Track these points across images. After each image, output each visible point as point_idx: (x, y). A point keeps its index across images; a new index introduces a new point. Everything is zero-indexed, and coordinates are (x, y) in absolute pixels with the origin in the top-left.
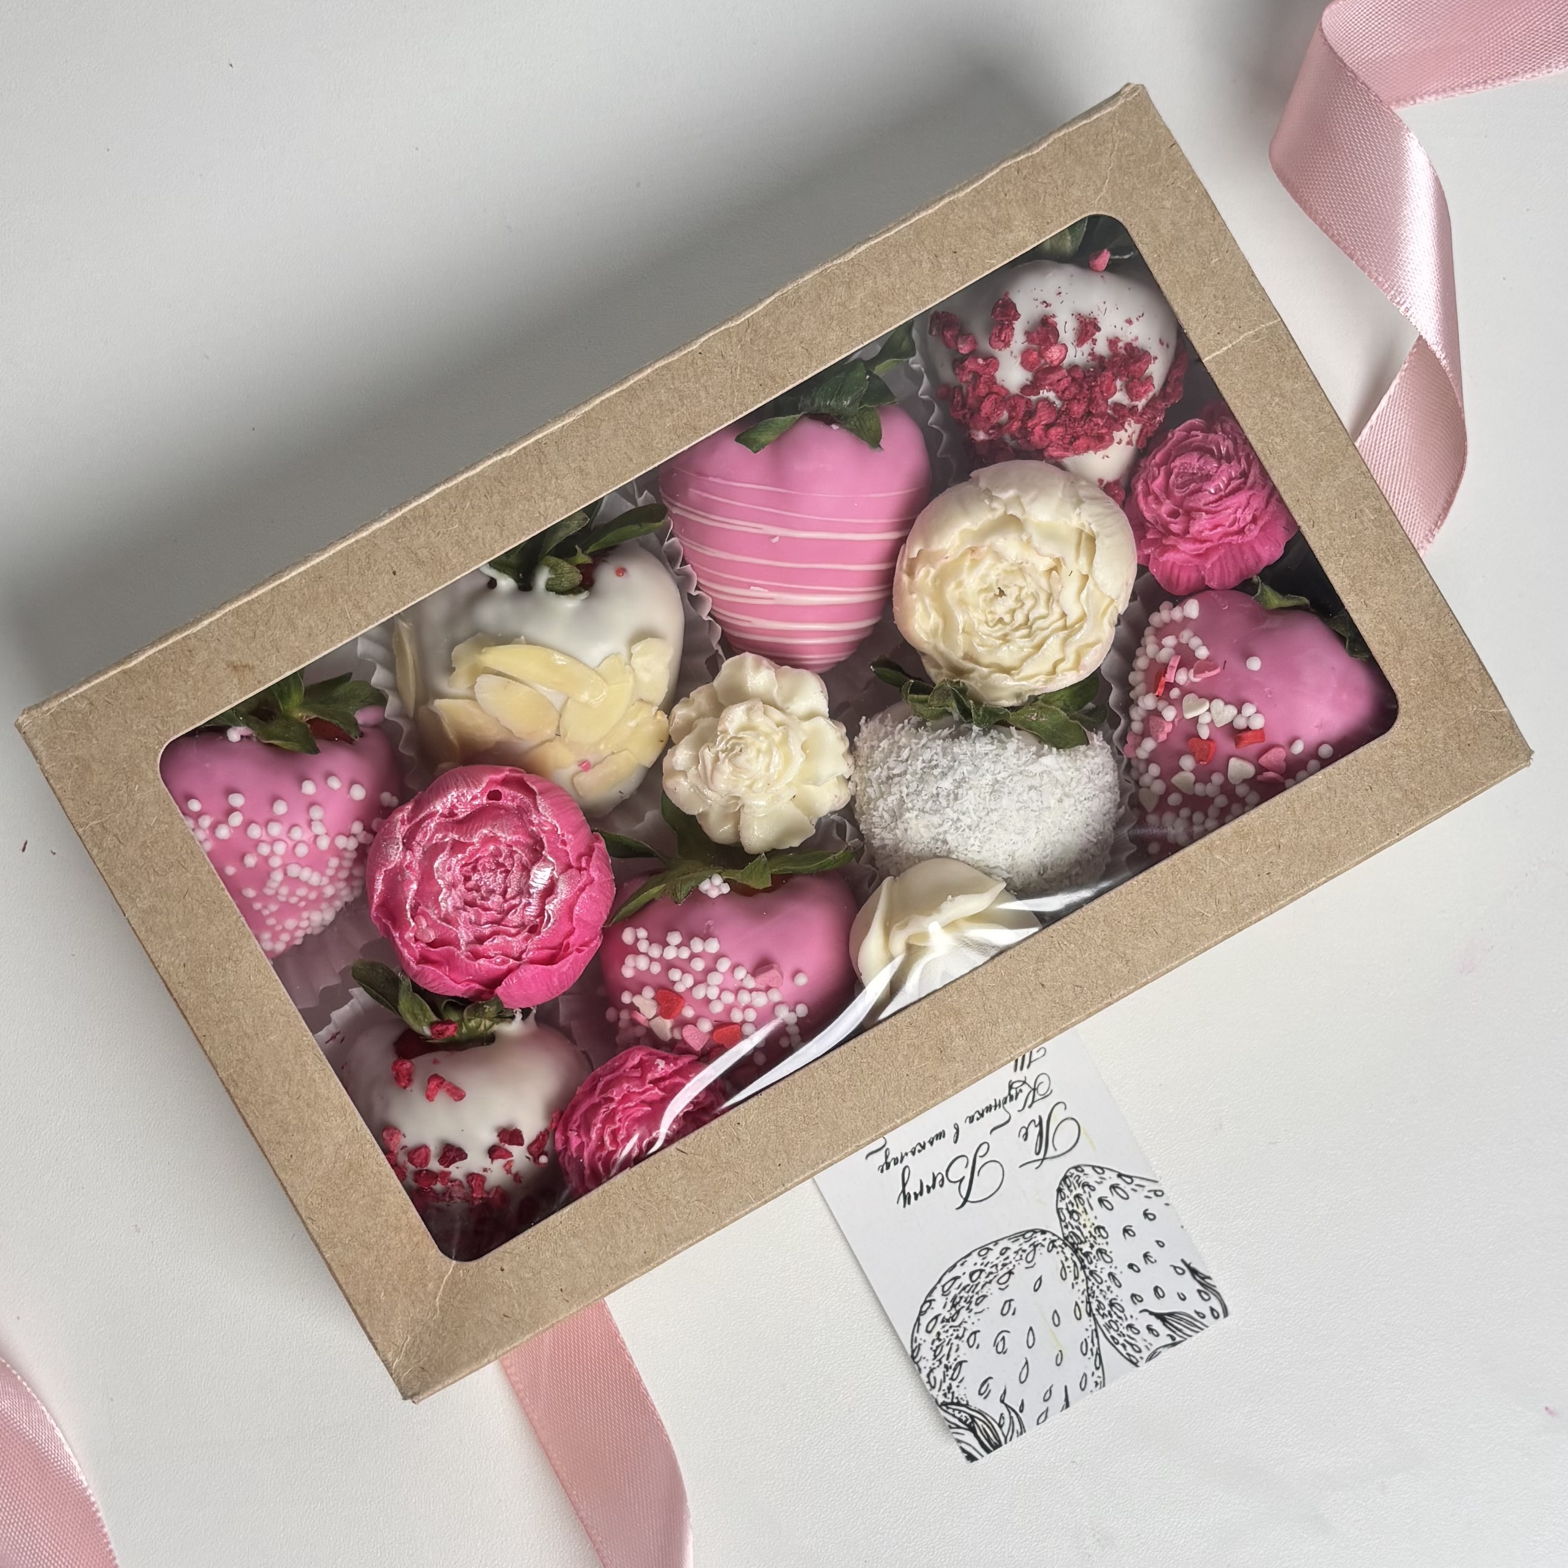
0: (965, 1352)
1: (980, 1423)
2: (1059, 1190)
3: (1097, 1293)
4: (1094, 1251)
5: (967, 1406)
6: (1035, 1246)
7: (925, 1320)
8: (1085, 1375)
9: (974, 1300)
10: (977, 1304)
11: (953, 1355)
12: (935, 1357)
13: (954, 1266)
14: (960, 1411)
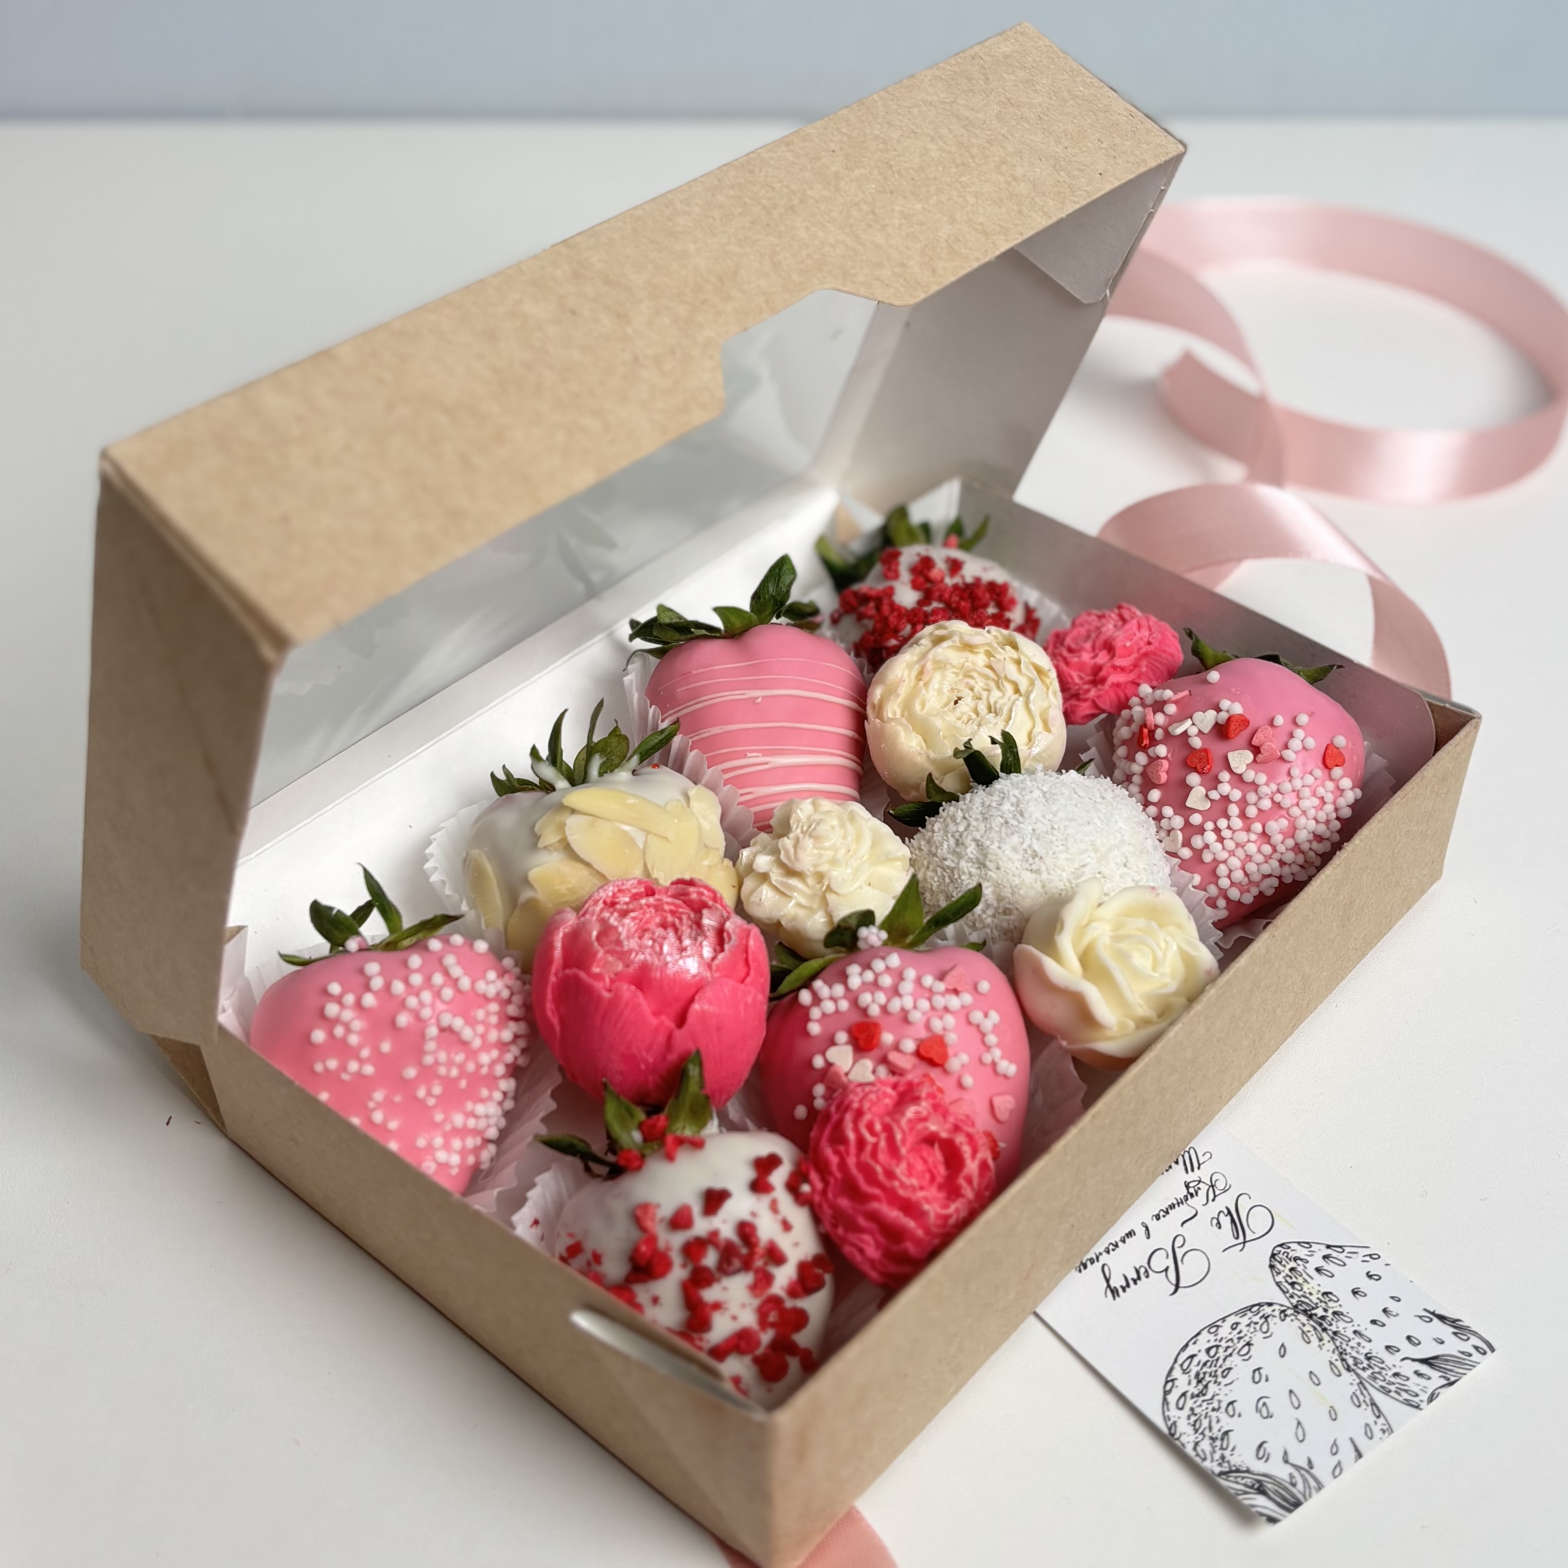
0: (1226, 1423)
1: (1270, 1486)
2: (1272, 1267)
3: (1349, 1350)
4: (1329, 1314)
5: (1248, 1471)
6: (1266, 1318)
7: (1172, 1398)
8: (1367, 1425)
9: (1219, 1373)
10: (1224, 1377)
11: (1216, 1427)
12: (1196, 1431)
13: (1186, 1346)
14: (1243, 1478)
